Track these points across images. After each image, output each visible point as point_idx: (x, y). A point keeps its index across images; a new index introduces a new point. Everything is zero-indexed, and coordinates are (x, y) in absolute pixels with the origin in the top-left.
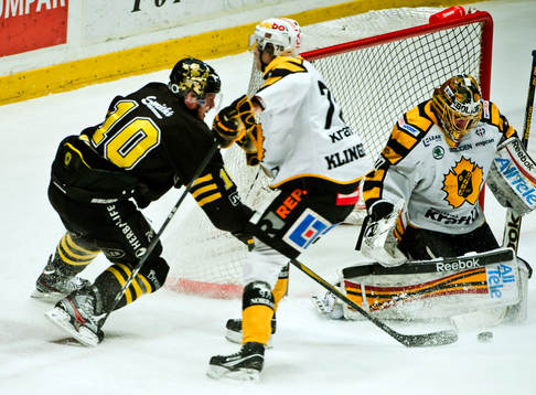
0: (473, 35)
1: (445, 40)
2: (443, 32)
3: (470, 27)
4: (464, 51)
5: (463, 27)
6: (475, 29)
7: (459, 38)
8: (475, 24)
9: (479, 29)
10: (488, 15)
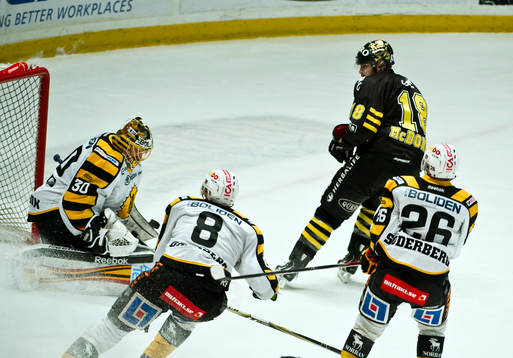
0: (34, 85)
1: (12, 89)
2: (10, 83)
3: (32, 79)
4: (26, 98)
5: (26, 80)
6: (36, 81)
7: (23, 88)
8: (36, 78)
9: (38, 81)
10: (45, 70)
